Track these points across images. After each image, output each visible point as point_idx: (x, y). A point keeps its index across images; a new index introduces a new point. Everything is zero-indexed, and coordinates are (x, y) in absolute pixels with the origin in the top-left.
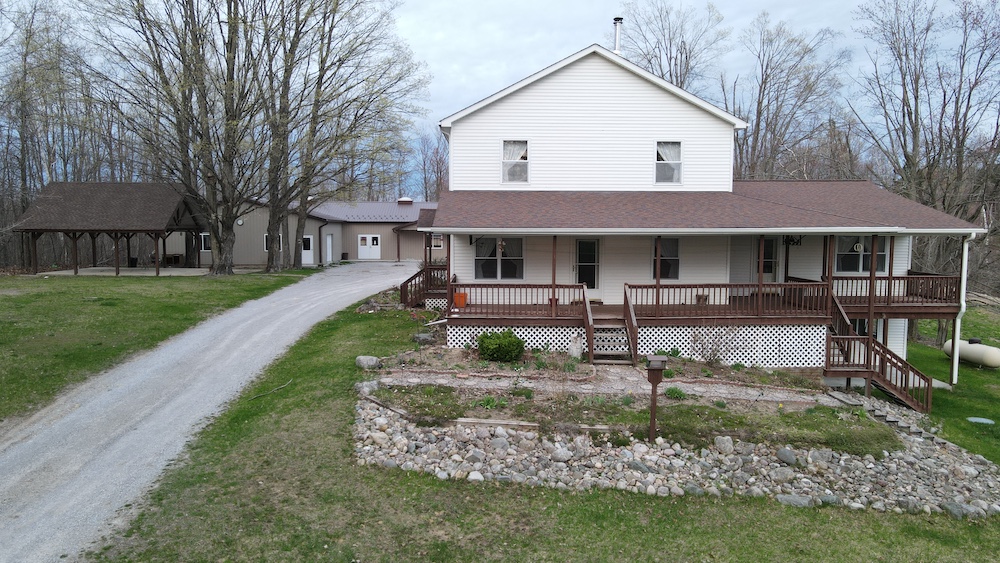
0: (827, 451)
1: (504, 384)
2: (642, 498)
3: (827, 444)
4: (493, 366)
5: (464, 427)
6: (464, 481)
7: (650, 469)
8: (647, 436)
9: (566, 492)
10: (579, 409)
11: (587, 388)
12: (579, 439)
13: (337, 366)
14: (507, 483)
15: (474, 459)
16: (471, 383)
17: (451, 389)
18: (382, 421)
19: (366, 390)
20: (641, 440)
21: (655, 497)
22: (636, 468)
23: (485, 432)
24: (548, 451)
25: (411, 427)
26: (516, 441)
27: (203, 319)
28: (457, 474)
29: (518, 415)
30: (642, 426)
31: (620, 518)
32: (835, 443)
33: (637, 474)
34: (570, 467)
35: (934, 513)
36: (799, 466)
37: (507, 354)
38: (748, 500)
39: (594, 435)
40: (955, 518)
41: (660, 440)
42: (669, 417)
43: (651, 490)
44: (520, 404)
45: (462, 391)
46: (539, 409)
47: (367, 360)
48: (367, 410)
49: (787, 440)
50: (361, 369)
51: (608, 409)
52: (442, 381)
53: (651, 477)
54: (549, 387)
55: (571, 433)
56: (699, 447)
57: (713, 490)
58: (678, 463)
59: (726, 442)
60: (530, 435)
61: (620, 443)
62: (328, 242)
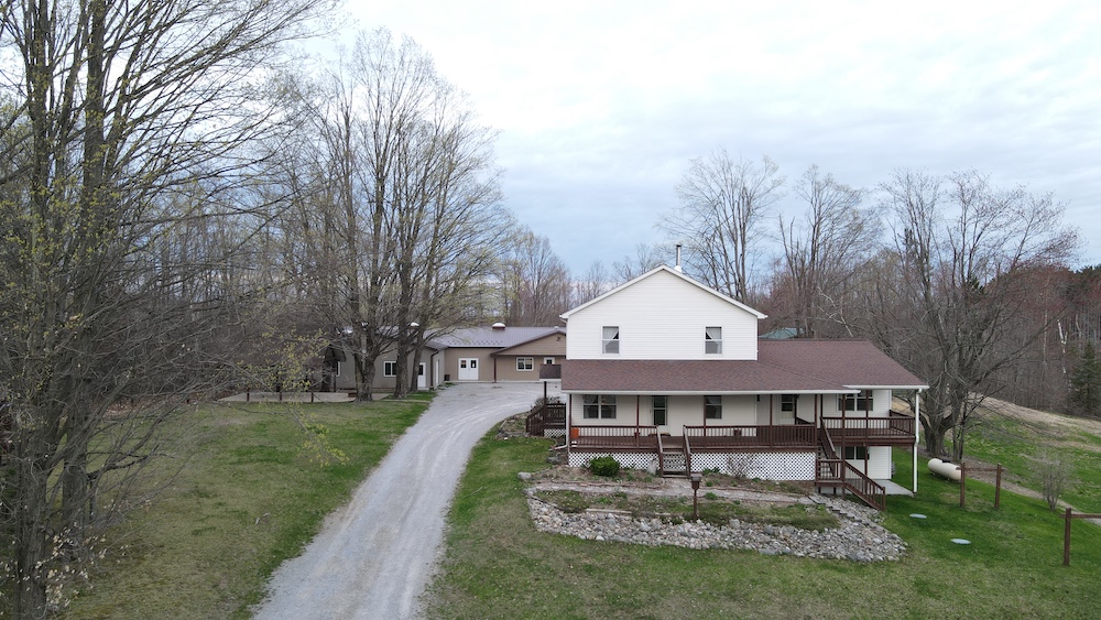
0: (792, 528)
1: (609, 490)
2: (687, 550)
3: (792, 524)
4: (601, 479)
5: (591, 514)
6: (594, 540)
7: (693, 536)
8: (692, 519)
9: (647, 547)
10: (654, 504)
11: (659, 493)
12: (654, 520)
13: (506, 479)
14: (616, 542)
15: (598, 530)
16: (590, 489)
17: (578, 493)
18: (545, 510)
19: (531, 493)
20: (689, 521)
21: (694, 549)
22: (685, 536)
23: (602, 516)
24: (637, 526)
25: (561, 513)
26: (620, 521)
28: (590, 537)
29: (619, 507)
30: (690, 513)
31: (676, 559)
32: (795, 523)
33: (686, 538)
34: (650, 535)
35: (842, 559)
36: (774, 535)
37: (608, 471)
38: (744, 551)
39: (662, 518)
40: (852, 561)
41: (699, 521)
42: (706, 509)
43: (692, 546)
44: (620, 501)
45: (586, 494)
46: (631, 504)
47: (525, 475)
48: (535, 505)
49: (770, 521)
50: (522, 480)
51: (671, 504)
52: (573, 488)
53: (693, 540)
54: (636, 492)
55: (649, 517)
56: (720, 526)
57: (725, 546)
58: (709, 533)
59: (736, 522)
60: (627, 518)
61: (680, 523)
62: (437, 366)
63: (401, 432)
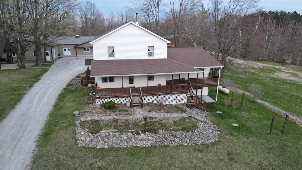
0: (182, 132)
1: (111, 118)
2: (142, 148)
3: (182, 130)
4: (108, 111)
5: (103, 133)
6: (103, 148)
7: (144, 140)
8: (144, 132)
9: (126, 148)
10: (129, 125)
11: (131, 117)
12: (129, 134)
13: (68, 114)
14: (113, 148)
15: (105, 142)
16: (103, 118)
17: (98, 121)
18: (83, 133)
19: (78, 124)
20: (143, 133)
22: (141, 140)
23: (107, 134)
24: (122, 138)
25: (90, 134)
26: (115, 135)
27: (24, 94)
28: (102, 147)
29: (115, 128)
30: (143, 129)
31: (138, 154)
32: (184, 130)
33: (142, 142)
34: (127, 141)
35: (200, 144)
36: (175, 136)
38: (164, 146)
39: (132, 132)
40: (204, 145)
41: (147, 132)
42: (149, 126)
43: (144, 146)
44: (115, 124)
45: (101, 121)
46: (120, 126)
47: (76, 113)
48: (79, 130)
49: (174, 130)
50: (75, 115)
51: (135, 124)
52: (96, 118)
53: (144, 142)
54: (121, 117)
55: (127, 132)
56: (155, 133)
57: (157, 145)
58: (150, 138)
59: (161, 132)
60: (118, 134)
61: (138, 134)
62: (54, 52)
63: (31, 86)
